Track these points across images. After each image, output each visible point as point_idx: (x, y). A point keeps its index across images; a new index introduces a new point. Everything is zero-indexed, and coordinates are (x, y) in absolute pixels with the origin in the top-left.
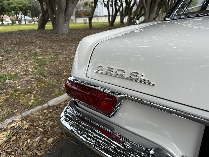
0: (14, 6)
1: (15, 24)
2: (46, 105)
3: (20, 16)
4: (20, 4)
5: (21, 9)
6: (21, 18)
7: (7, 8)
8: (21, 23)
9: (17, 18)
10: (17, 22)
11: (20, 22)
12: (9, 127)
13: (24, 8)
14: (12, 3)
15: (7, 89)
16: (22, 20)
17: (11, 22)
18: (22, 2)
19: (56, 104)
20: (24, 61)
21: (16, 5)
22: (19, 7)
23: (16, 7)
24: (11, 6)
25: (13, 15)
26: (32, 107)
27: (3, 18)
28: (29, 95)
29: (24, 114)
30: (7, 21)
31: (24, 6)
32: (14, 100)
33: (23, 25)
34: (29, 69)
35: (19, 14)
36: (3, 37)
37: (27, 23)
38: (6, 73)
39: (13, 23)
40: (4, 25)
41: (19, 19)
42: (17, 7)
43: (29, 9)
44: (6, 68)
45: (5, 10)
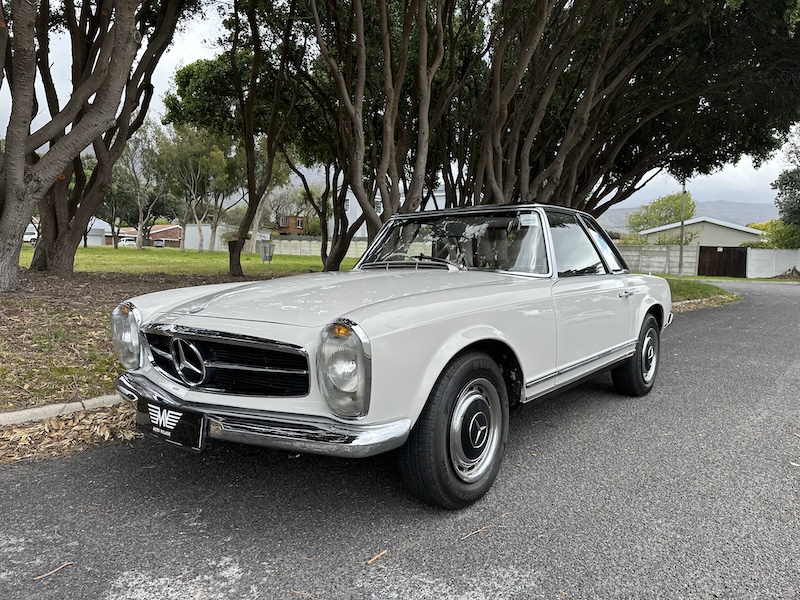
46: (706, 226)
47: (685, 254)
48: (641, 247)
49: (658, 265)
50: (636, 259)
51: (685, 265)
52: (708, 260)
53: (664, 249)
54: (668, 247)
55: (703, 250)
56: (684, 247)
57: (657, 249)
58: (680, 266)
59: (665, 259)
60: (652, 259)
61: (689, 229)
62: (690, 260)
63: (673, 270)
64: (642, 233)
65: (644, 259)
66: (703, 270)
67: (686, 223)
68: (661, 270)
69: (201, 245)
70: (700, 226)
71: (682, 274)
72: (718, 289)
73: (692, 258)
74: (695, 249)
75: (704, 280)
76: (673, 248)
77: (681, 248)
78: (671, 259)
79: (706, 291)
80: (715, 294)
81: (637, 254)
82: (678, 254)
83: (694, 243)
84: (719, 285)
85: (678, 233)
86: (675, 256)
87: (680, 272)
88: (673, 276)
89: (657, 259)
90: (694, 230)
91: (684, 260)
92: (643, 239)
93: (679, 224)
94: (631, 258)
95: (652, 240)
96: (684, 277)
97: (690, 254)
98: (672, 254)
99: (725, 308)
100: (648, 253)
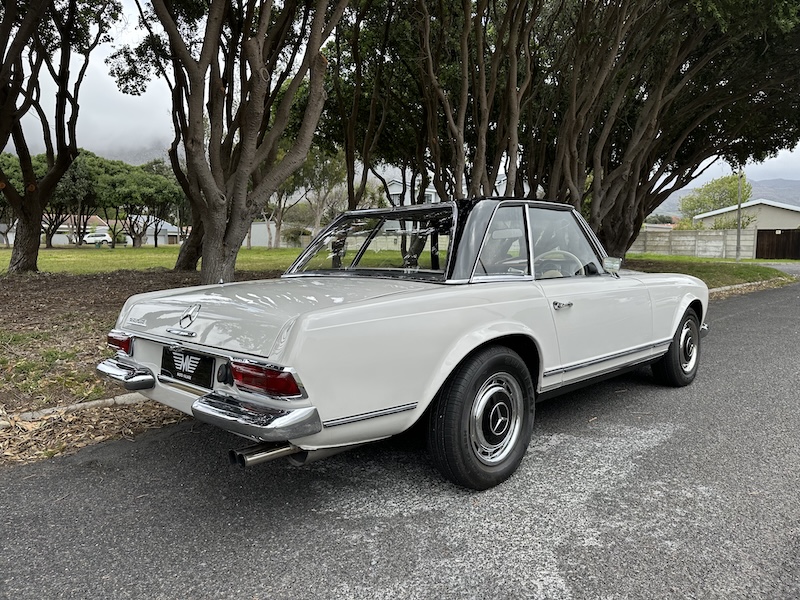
0: (127, 190)
1: (122, 246)
2: (110, 401)
3: (142, 220)
4: (149, 186)
5: (149, 200)
6: (146, 226)
7: (104, 195)
8: (140, 242)
9: (132, 227)
10: (130, 241)
11: (137, 241)
12: (47, 418)
13: (159, 198)
14: (122, 183)
15: (54, 372)
16: (147, 232)
17: (110, 240)
18: (156, 180)
19: (128, 403)
20: (97, 334)
21: (134, 187)
22: (143, 195)
23: (133, 195)
24: (117, 190)
25: (121, 215)
26: (87, 399)
27: (85, 225)
28: (87, 383)
29: (72, 407)
30: (96, 236)
31: (159, 192)
32: (61, 389)
33: (148, 249)
34: (100, 347)
35: (139, 213)
36: (70, 289)
37: (161, 242)
38: (58, 349)
39: (117, 240)
40: (84, 248)
41: (136, 229)
42: (138, 195)
43: (174, 200)
44: (60, 343)
45: (97, 202)
46: (763, 209)
47: (742, 238)
48: (697, 232)
49: (715, 249)
50: (692, 243)
51: (742, 248)
52: (766, 243)
53: (721, 234)
54: (725, 232)
55: (761, 234)
56: (742, 230)
57: (714, 234)
58: (738, 249)
59: (721, 244)
60: (709, 244)
61: (745, 212)
62: (748, 243)
63: (731, 253)
64: (697, 217)
65: (700, 243)
66: (761, 253)
67: (743, 205)
68: (718, 254)
69: (270, 243)
70: (757, 209)
71: (740, 258)
72: (777, 271)
73: (749, 241)
74: (753, 232)
75: (763, 263)
76: (730, 232)
77: (739, 232)
78: (728, 243)
79: (766, 274)
80: (774, 276)
81: (693, 238)
82: (736, 238)
83: (751, 226)
84: (778, 268)
85: (735, 216)
86: (732, 240)
87: (737, 256)
88: (730, 260)
89: (714, 243)
90: (751, 213)
91: (742, 243)
92: (698, 224)
93: (736, 207)
94: (687, 243)
95: (708, 225)
96: (742, 260)
97: (748, 237)
98: (729, 238)
99: (784, 289)
100: (704, 238)
